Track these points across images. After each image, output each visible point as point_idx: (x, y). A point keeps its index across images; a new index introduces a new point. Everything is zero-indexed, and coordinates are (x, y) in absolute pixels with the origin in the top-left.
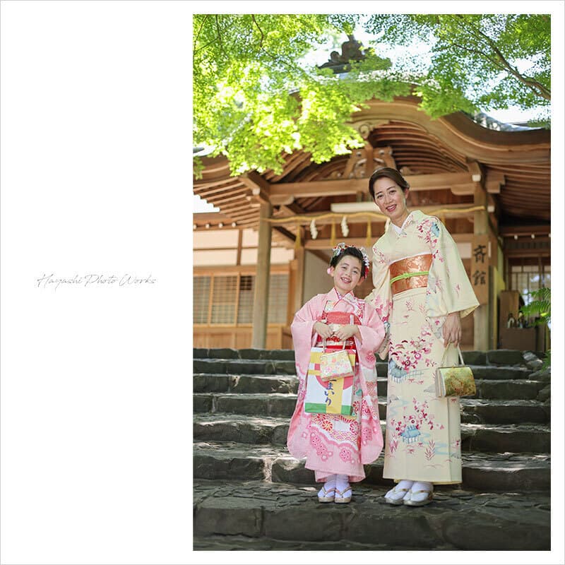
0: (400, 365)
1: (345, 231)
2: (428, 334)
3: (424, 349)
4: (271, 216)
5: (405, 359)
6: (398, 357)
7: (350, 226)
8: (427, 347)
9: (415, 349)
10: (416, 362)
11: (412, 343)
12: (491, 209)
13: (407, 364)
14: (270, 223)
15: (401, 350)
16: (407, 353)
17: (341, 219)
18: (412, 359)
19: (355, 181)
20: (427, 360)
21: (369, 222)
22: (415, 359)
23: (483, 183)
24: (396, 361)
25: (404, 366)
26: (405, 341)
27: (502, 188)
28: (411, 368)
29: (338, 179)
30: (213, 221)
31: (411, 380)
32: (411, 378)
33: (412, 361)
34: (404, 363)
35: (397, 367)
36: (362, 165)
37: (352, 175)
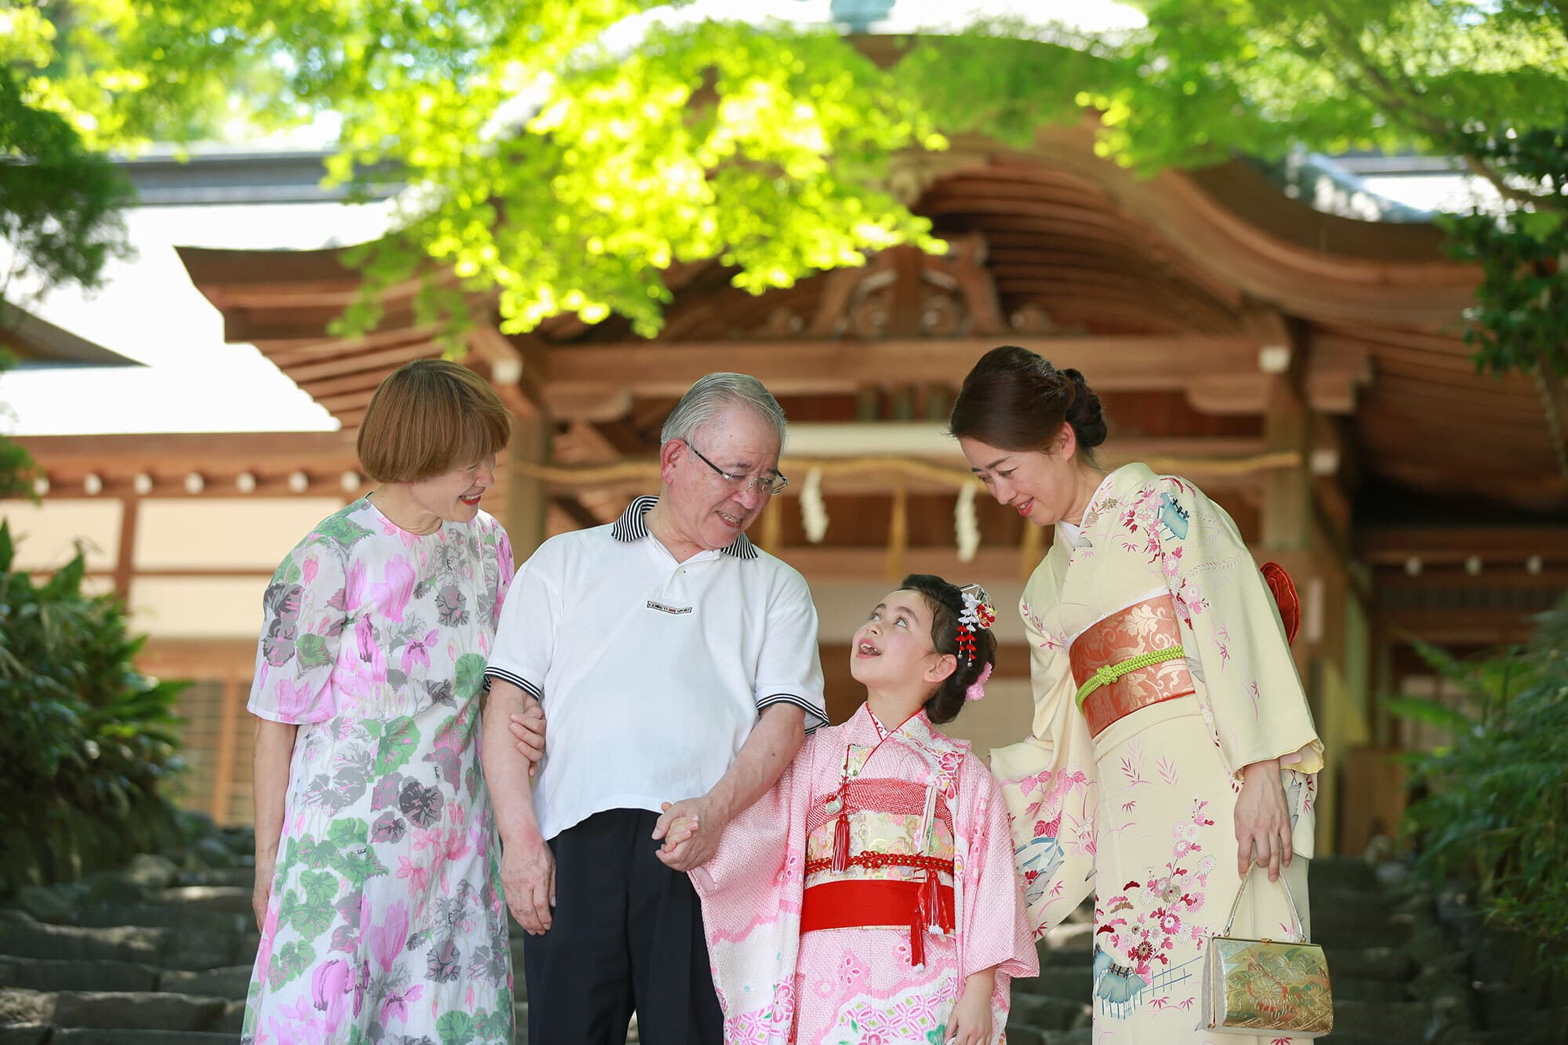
0: (1124, 962)
1: (816, 523)
2: (1194, 847)
3: (1185, 898)
4: (549, 458)
5: (1137, 941)
6: (1116, 939)
7: (831, 503)
8: (1192, 891)
9: (1160, 903)
10: (1166, 944)
11: (1152, 885)
12: (1325, 462)
13: (1141, 954)
14: (543, 484)
15: (1123, 913)
16: (1140, 920)
17: (802, 477)
18: (1155, 934)
19: (853, 350)
20: (1195, 932)
21: (899, 490)
22: (1162, 936)
23: (1295, 377)
24: (1111, 952)
25: (1135, 963)
26: (1133, 884)
27: (1362, 394)
28: (1154, 965)
29: (790, 338)
30: (269, 465)
31: (1159, 1003)
32: (1159, 996)
33: (1156, 942)
34: (1134, 954)
35: (1115, 970)
36: (877, 293)
37: (842, 325)
